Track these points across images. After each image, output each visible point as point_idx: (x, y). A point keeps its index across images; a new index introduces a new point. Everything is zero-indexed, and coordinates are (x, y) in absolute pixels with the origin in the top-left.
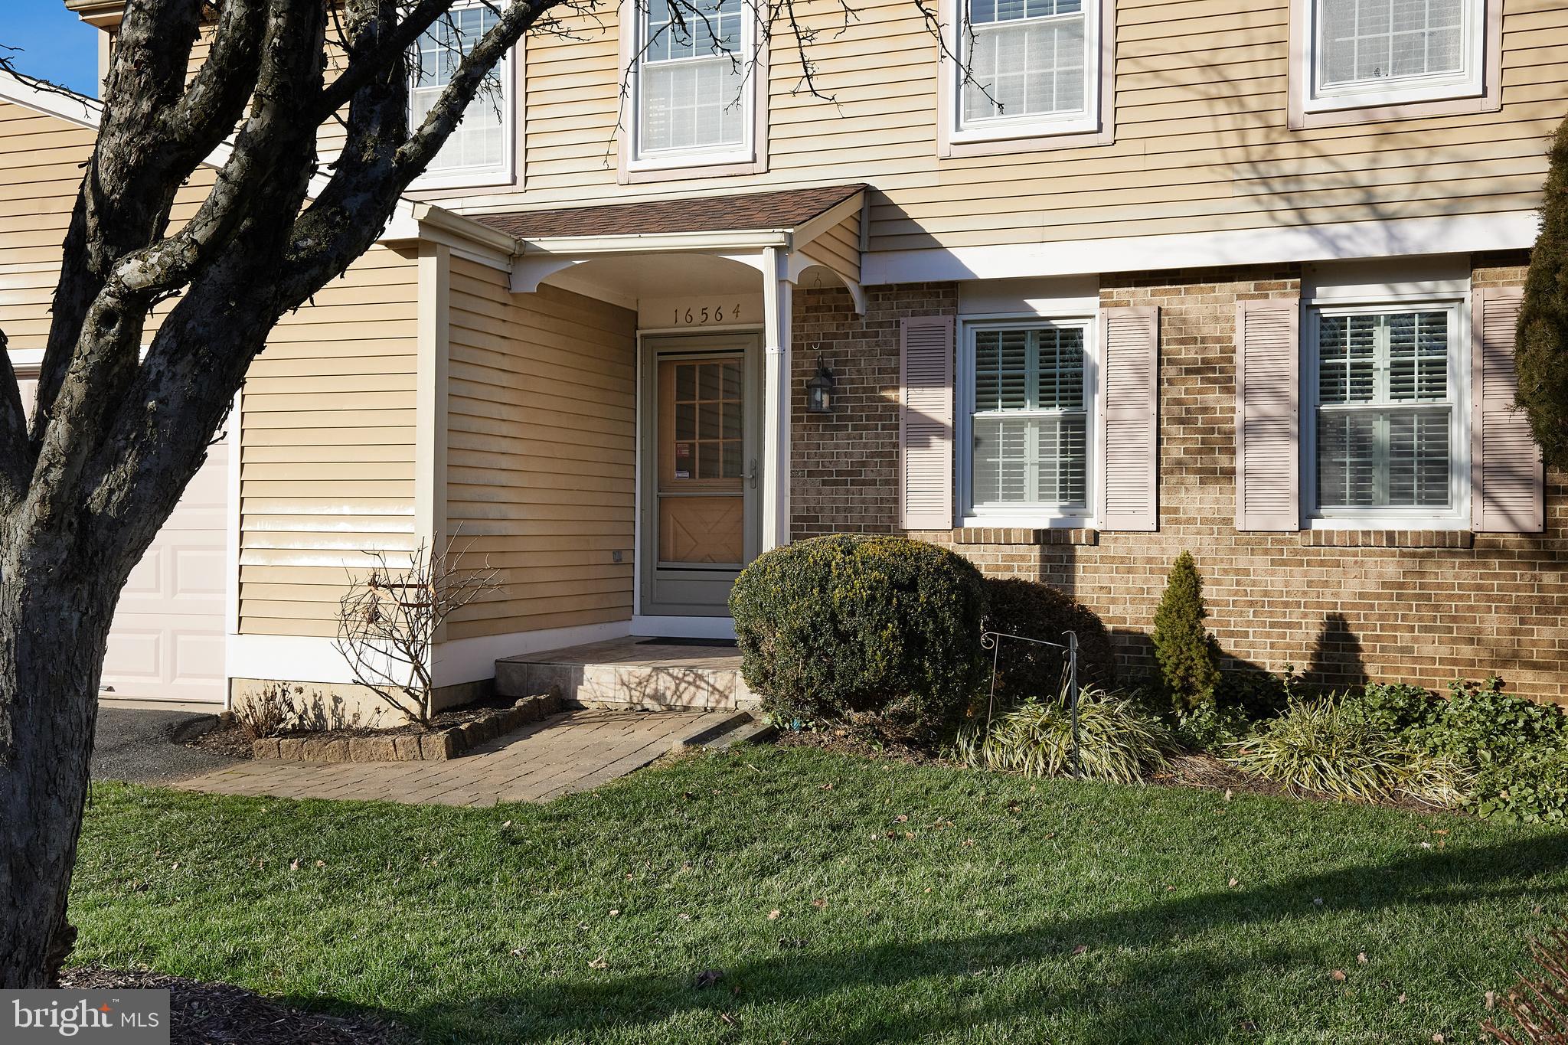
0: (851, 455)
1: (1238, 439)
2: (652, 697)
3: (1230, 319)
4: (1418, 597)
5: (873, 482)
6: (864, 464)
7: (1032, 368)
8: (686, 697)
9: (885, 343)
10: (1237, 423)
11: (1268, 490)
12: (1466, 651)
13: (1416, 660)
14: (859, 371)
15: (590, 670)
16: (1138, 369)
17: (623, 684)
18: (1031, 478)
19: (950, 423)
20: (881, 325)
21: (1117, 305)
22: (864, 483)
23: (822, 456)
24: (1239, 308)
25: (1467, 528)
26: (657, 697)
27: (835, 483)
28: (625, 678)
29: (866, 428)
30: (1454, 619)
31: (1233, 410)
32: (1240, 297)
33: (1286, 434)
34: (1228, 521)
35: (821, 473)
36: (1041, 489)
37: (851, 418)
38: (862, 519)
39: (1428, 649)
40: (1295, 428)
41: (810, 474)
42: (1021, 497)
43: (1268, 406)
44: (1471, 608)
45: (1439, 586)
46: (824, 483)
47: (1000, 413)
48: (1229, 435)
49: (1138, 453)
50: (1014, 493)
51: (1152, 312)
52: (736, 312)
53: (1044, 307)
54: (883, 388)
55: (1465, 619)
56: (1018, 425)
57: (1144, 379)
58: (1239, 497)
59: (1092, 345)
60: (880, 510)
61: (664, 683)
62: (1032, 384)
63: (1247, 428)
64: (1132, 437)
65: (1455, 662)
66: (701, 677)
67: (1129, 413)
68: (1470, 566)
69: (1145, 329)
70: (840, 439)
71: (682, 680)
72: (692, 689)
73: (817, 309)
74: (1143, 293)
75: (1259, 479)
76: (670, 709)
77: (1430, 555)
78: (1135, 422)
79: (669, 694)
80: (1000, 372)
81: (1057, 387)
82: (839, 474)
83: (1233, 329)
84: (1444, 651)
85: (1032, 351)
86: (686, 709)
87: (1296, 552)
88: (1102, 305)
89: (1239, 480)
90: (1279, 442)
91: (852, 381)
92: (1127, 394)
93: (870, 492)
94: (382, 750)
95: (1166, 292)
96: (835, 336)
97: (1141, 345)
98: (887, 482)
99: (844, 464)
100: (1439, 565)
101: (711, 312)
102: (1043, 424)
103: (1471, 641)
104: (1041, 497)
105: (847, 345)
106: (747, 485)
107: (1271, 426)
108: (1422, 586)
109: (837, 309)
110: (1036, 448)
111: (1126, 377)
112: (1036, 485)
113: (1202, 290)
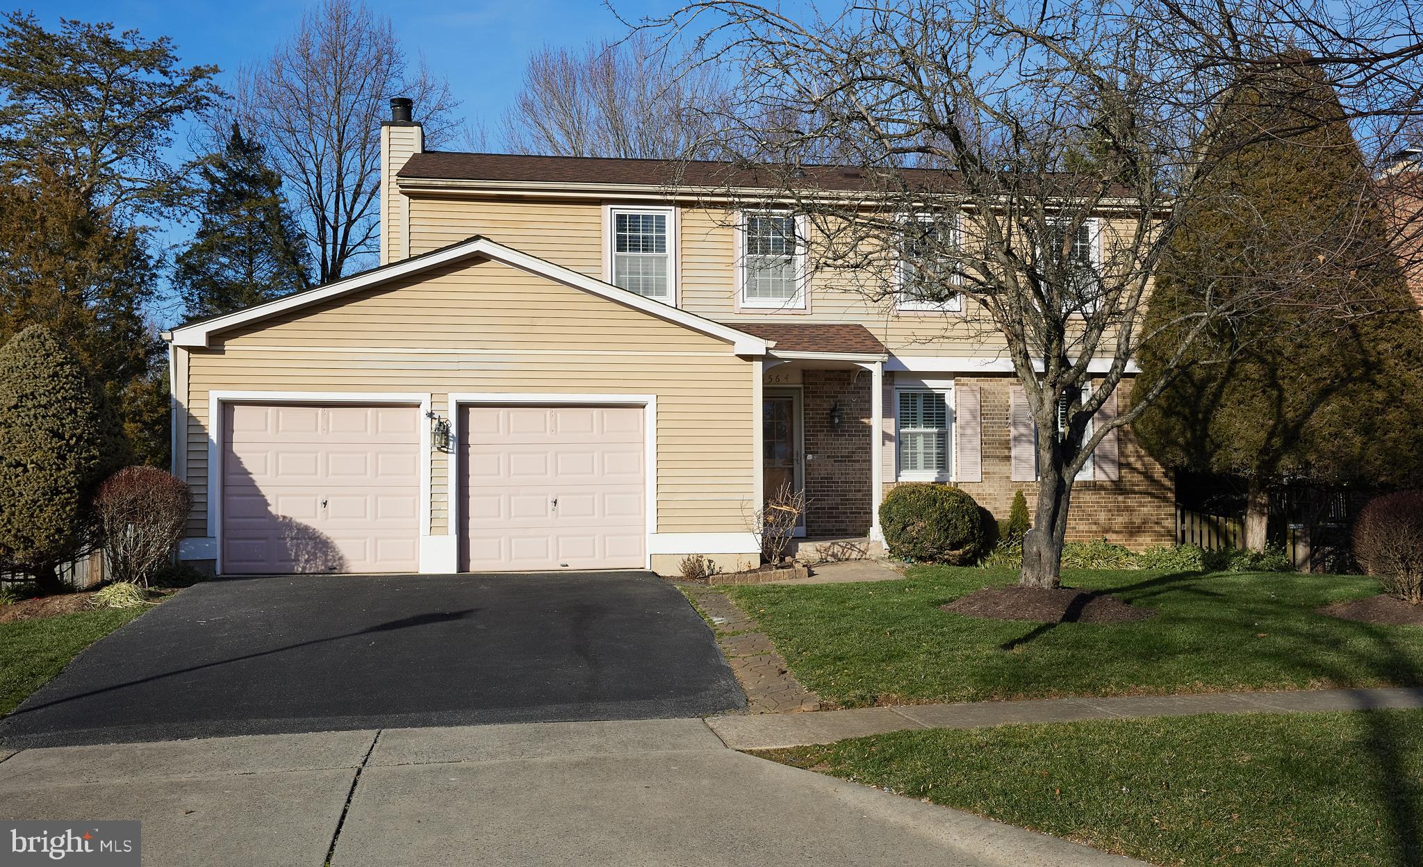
0: (848, 448)
1: (1012, 444)
2: (831, 556)
3: (1008, 393)
4: (1077, 507)
5: (858, 461)
6: (854, 453)
7: (920, 410)
8: (847, 555)
9: (863, 397)
10: (1011, 437)
11: (1024, 465)
12: (1094, 528)
13: (1077, 532)
14: (851, 409)
15: (801, 545)
16: (972, 413)
17: (817, 550)
18: (920, 459)
19: (894, 434)
20: (860, 388)
21: (963, 385)
22: (854, 461)
23: (834, 448)
24: (1012, 388)
25: (1092, 479)
26: (833, 555)
27: (841, 461)
28: (819, 548)
29: (854, 436)
30: (1090, 515)
31: (1010, 431)
32: (1011, 384)
33: (1030, 442)
34: (1008, 478)
35: (834, 457)
36: (925, 464)
37: (847, 431)
38: (854, 478)
39: (1081, 528)
40: (1033, 440)
41: (828, 457)
42: (916, 468)
43: (1023, 430)
44: (1095, 511)
45: (1085, 502)
46: (835, 461)
47: (910, 430)
48: (1008, 442)
49: (973, 449)
50: (914, 467)
51: (977, 388)
52: (786, 378)
53: (930, 383)
54: (862, 418)
55: (1093, 515)
56: (914, 435)
57: (975, 417)
58: (1013, 468)
59: (950, 401)
60: (862, 474)
61: (837, 549)
62: (920, 417)
63: (1016, 439)
64: (970, 441)
65: (1090, 532)
66: (854, 546)
67: (969, 431)
68: (1095, 494)
69: (975, 396)
70: (842, 441)
71: (845, 547)
72: (850, 551)
73: (830, 379)
74: (973, 380)
75: (1020, 460)
76: (839, 560)
77: (1081, 490)
78: (971, 435)
79: (839, 554)
80: (935, 412)
81: (935, 419)
82: (842, 457)
83: (1009, 398)
84: (1087, 528)
85: (920, 403)
86: (847, 559)
87: (1034, 490)
88: (956, 385)
89: (1013, 461)
90: (1027, 446)
91: (847, 414)
92: (968, 423)
93: (857, 466)
94: (778, 575)
95: (983, 380)
96: (839, 393)
97: (972, 401)
98: (865, 461)
99: (845, 452)
100: (1084, 494)
101: (774, 379)
102: (926, 435)
103: (1095, 524)
104: (925, 468)
105: (845, 397)
106: (795, 462)
107: (1024, 438)
108: (1079, 502)
109: (840, 380)
110: (922, 446)
111: (968, 417)
112: (922, 462)
113: (996, 381)
